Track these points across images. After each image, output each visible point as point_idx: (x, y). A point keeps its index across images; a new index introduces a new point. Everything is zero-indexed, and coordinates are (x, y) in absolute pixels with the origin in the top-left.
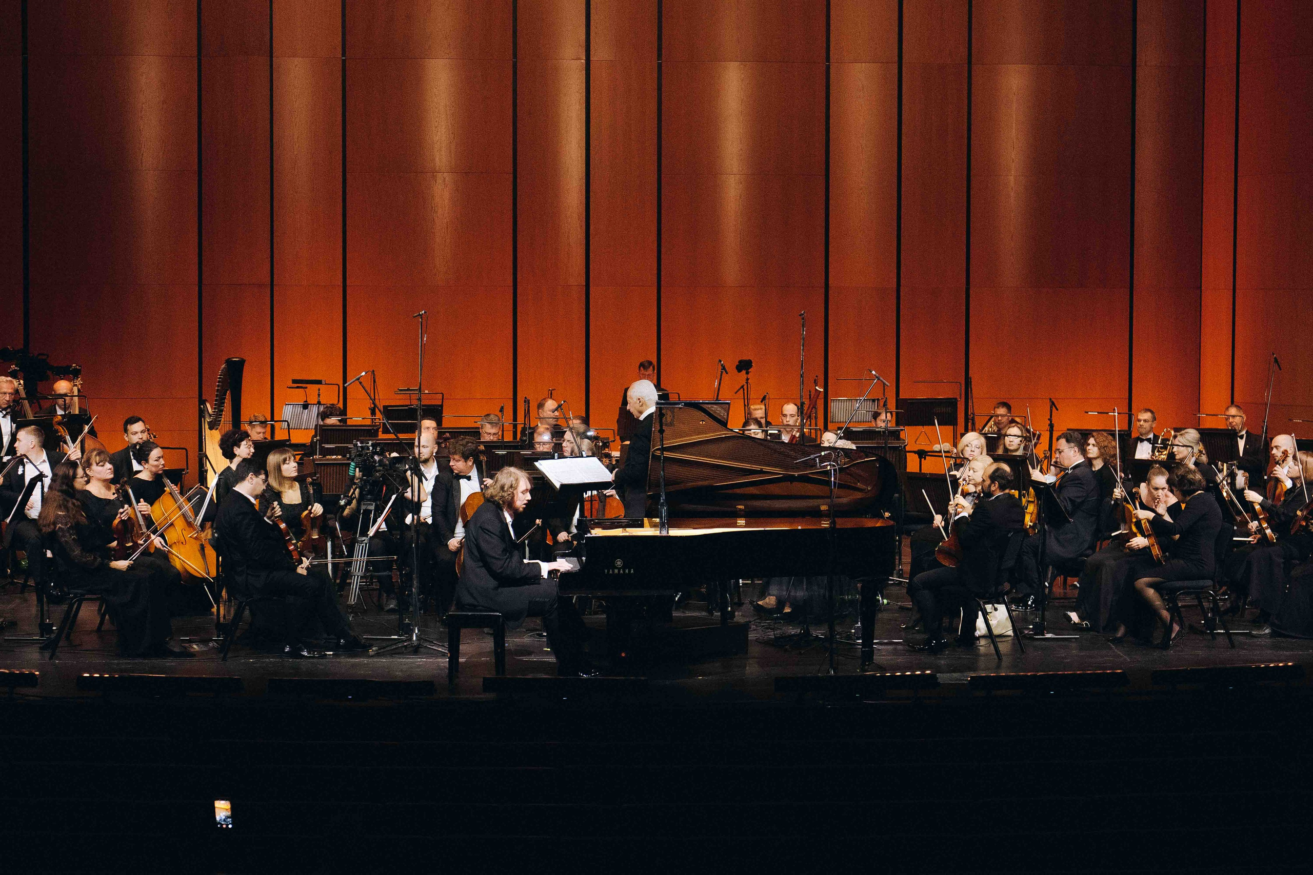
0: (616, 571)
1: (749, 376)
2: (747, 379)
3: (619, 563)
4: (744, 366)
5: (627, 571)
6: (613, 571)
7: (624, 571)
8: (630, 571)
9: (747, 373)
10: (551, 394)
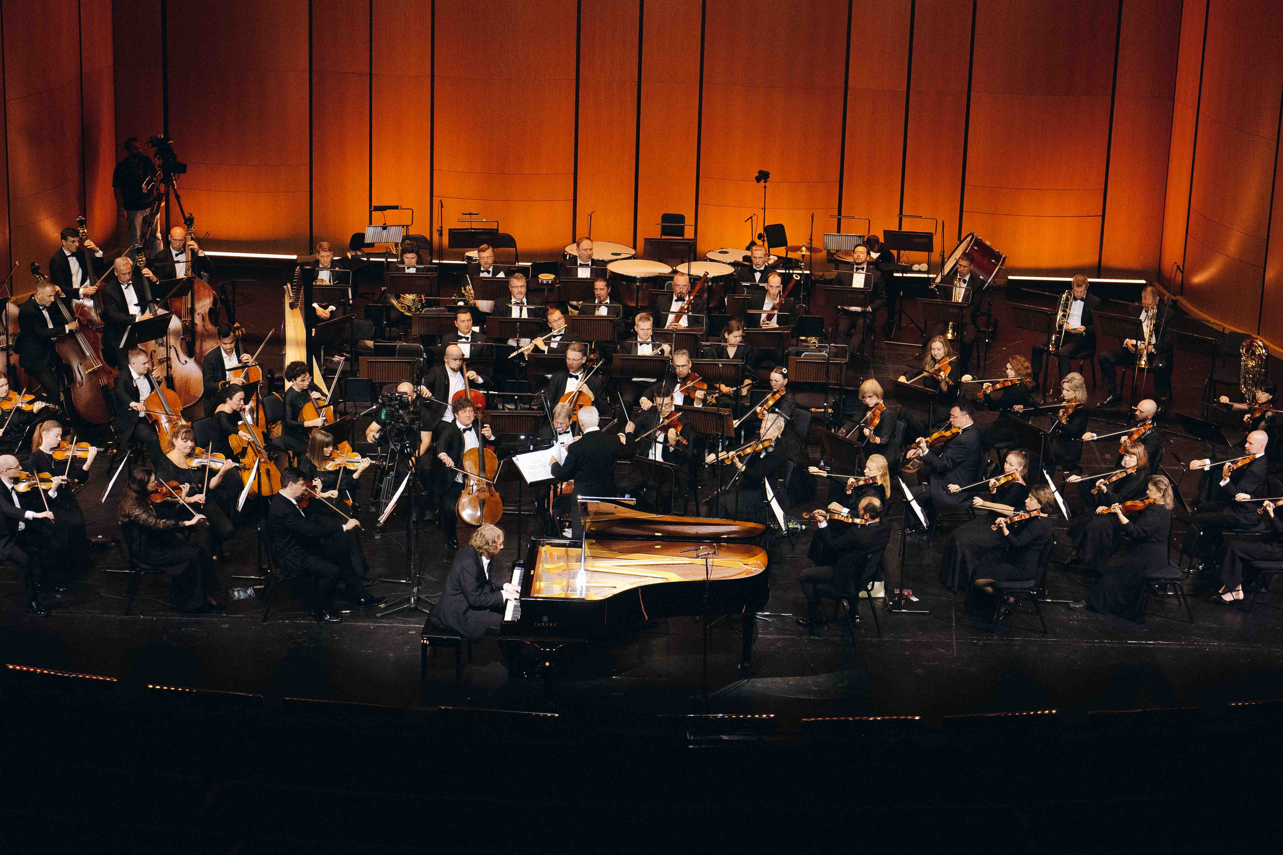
0: (543, 624)
1: (768, 184)
2: (765, 187)
3: (545, 619)
4: (763, 176)
5: (551, 624)
6: (541, 624)
7: (549, 624)
8: (553, 625)
9: (765, 182)
10: (591, 217)
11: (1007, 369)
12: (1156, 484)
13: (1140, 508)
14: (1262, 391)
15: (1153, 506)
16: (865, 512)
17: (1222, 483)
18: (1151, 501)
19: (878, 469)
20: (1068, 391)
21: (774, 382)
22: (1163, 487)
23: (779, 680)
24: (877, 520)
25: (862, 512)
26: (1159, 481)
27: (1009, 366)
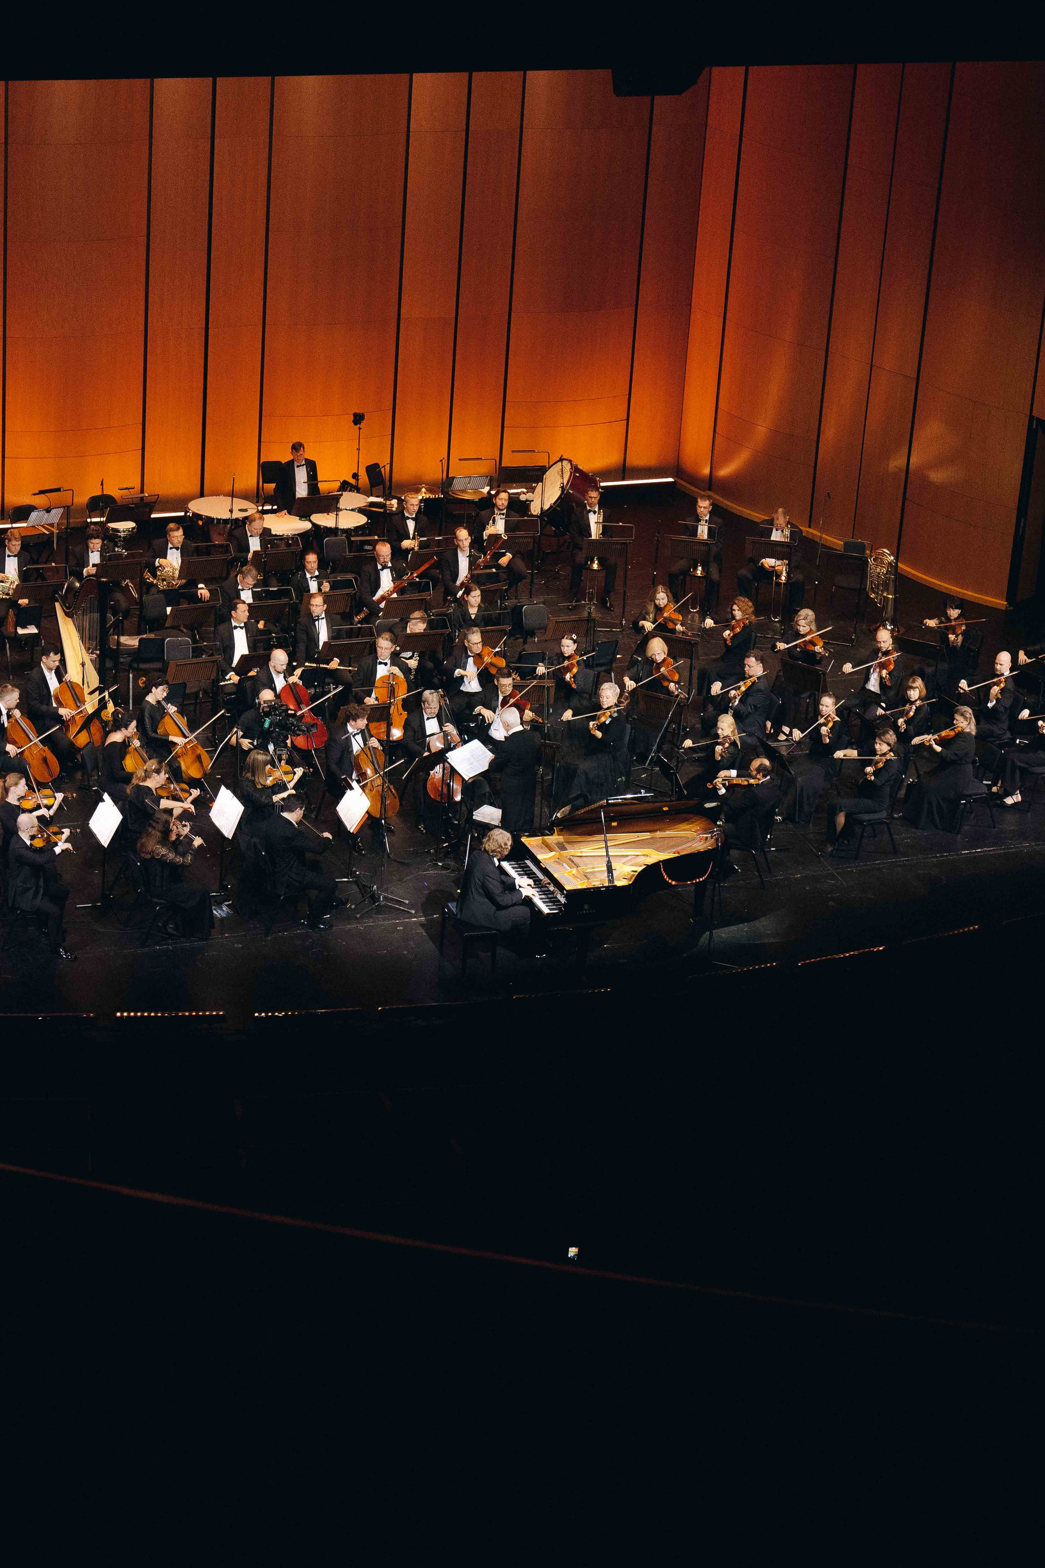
0: (584, 912)
1: (361, 426)
2: (360, 429)
3: (586, 907)
7: (589, 911)
8: (593, 911)
11: (734, 610)
12: (962, 715)
13: (951, 737)
14: (953, 609)
15: (961, 735)
16: (758, 772)
17: (990, 705)
18: (960, 729)
19: (729, 727)
20: (804, 626)
21: (566, 648)
22: (968, 715)
23: (734, 928)
24: (768, 777)
25: (754, 773)
26: (965, 711)
27: (735, 607)
